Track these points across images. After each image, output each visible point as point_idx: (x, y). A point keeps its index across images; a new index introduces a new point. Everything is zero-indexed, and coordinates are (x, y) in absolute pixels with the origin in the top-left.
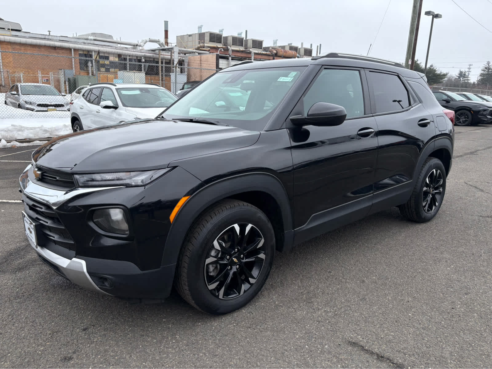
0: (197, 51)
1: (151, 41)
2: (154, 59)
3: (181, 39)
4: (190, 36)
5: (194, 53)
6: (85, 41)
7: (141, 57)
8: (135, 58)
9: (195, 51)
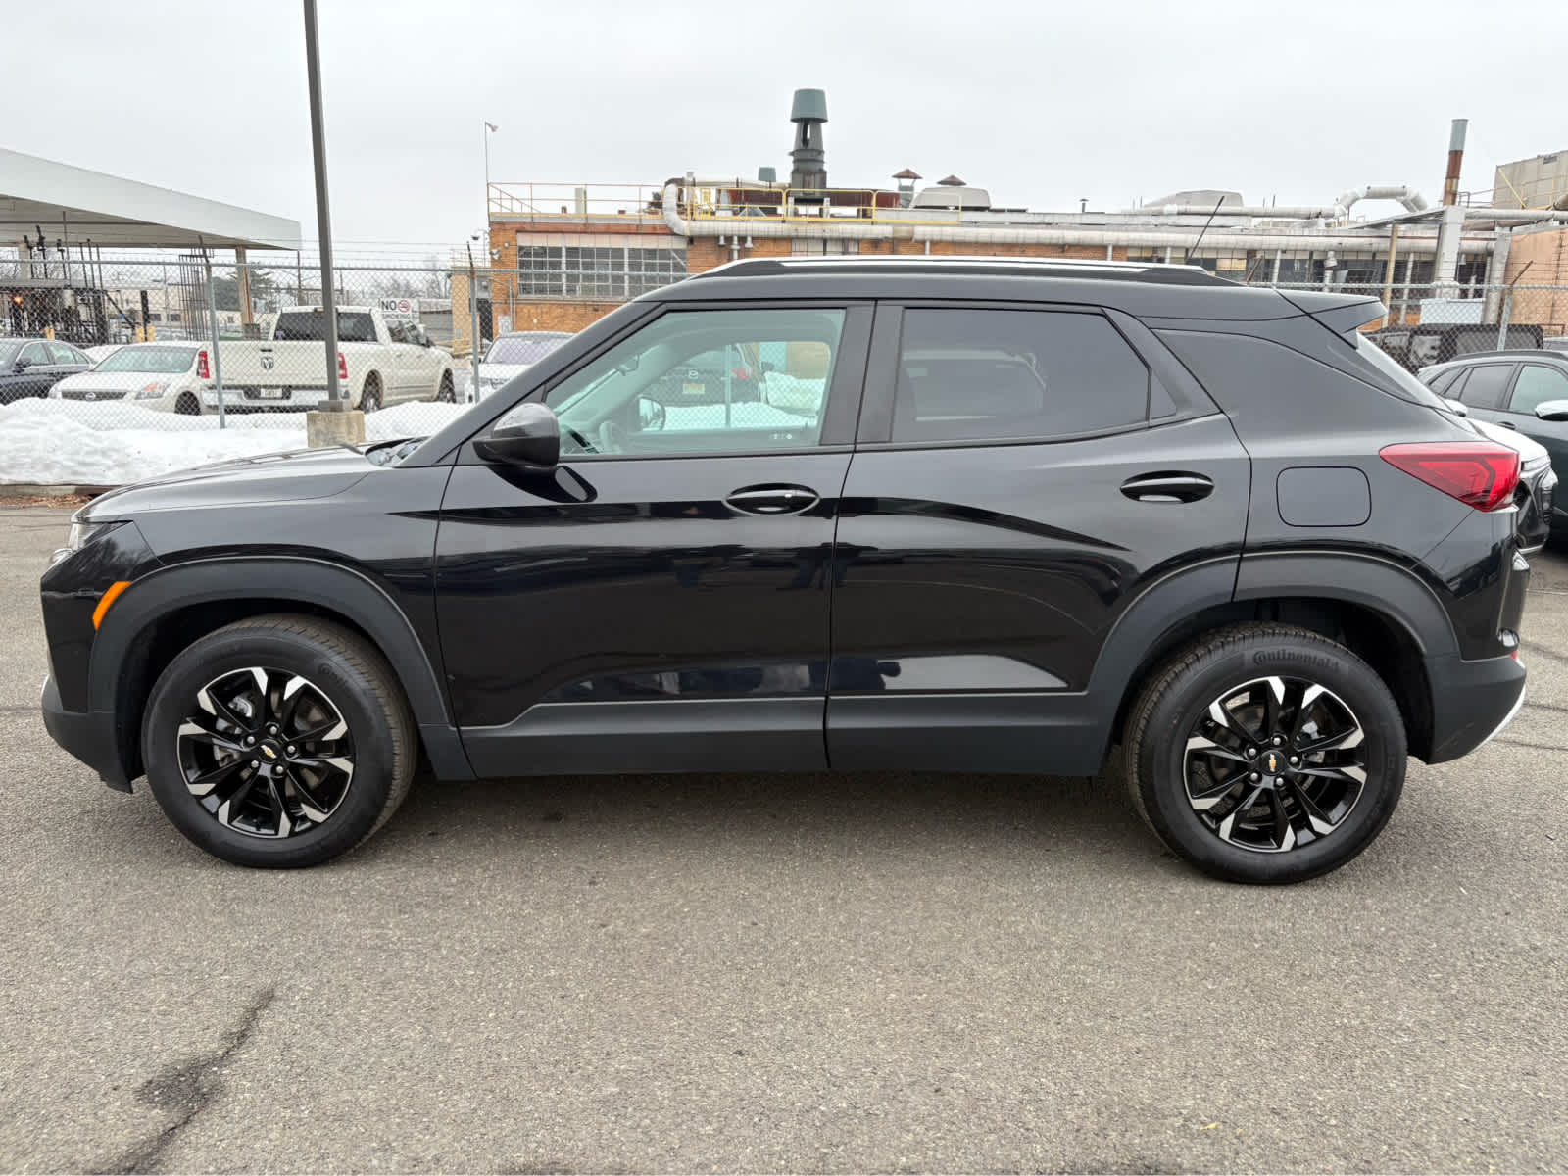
0: (1558, 213)
1: (1373, 195)
2: (1374, 254)
3: (1512, 174)
4: (1548, 159)
5: (1544, 223)
6: (1153, 220)
7: (1325, 252)
8: (1307, 256)
9: (1551, 212)
